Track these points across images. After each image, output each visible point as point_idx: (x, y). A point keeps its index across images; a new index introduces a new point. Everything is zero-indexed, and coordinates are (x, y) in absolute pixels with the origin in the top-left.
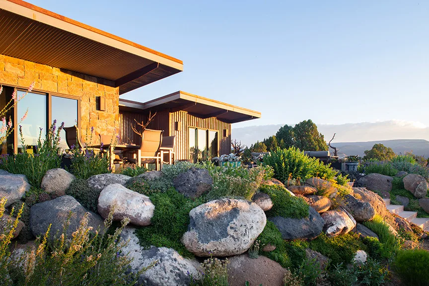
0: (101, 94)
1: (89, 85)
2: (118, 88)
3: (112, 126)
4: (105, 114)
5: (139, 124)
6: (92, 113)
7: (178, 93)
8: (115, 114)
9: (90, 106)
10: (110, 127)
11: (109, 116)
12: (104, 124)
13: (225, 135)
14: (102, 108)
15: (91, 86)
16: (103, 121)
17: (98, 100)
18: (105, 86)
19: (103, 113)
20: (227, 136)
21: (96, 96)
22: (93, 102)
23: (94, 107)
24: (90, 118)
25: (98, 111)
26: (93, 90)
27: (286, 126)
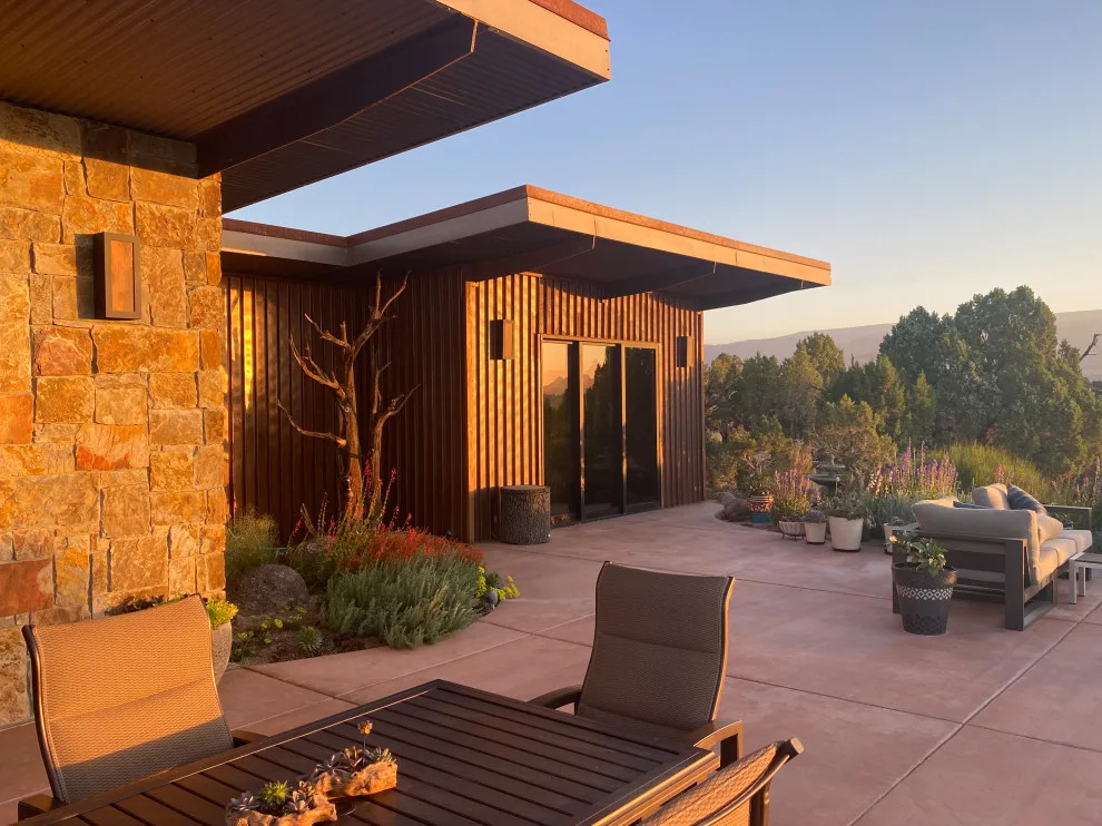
0: (108, 218)
1: (27, 165)
2: (214, 181)
3: (181, 401)
4: (135, 333)
5: (329, 337)
6: (51, 339)
7: (519, 194)
8: (196, 331)
9: (37, 294)
10: (166, 409)
11: (162, 345)
12: (130, 400)
13: (682, 361)
14: (116, 301)
15: (41, 171)
16: (124, 379)
17: (92, 256)
18: (132, 171)
19: (123, 334)
20: (690, 362)
21: (73, 231)
22: (58, 266)
23: (66, 298)
24: (37, 371)
25: (90, 324)
26: (52, 195)
27: (919, 314)
